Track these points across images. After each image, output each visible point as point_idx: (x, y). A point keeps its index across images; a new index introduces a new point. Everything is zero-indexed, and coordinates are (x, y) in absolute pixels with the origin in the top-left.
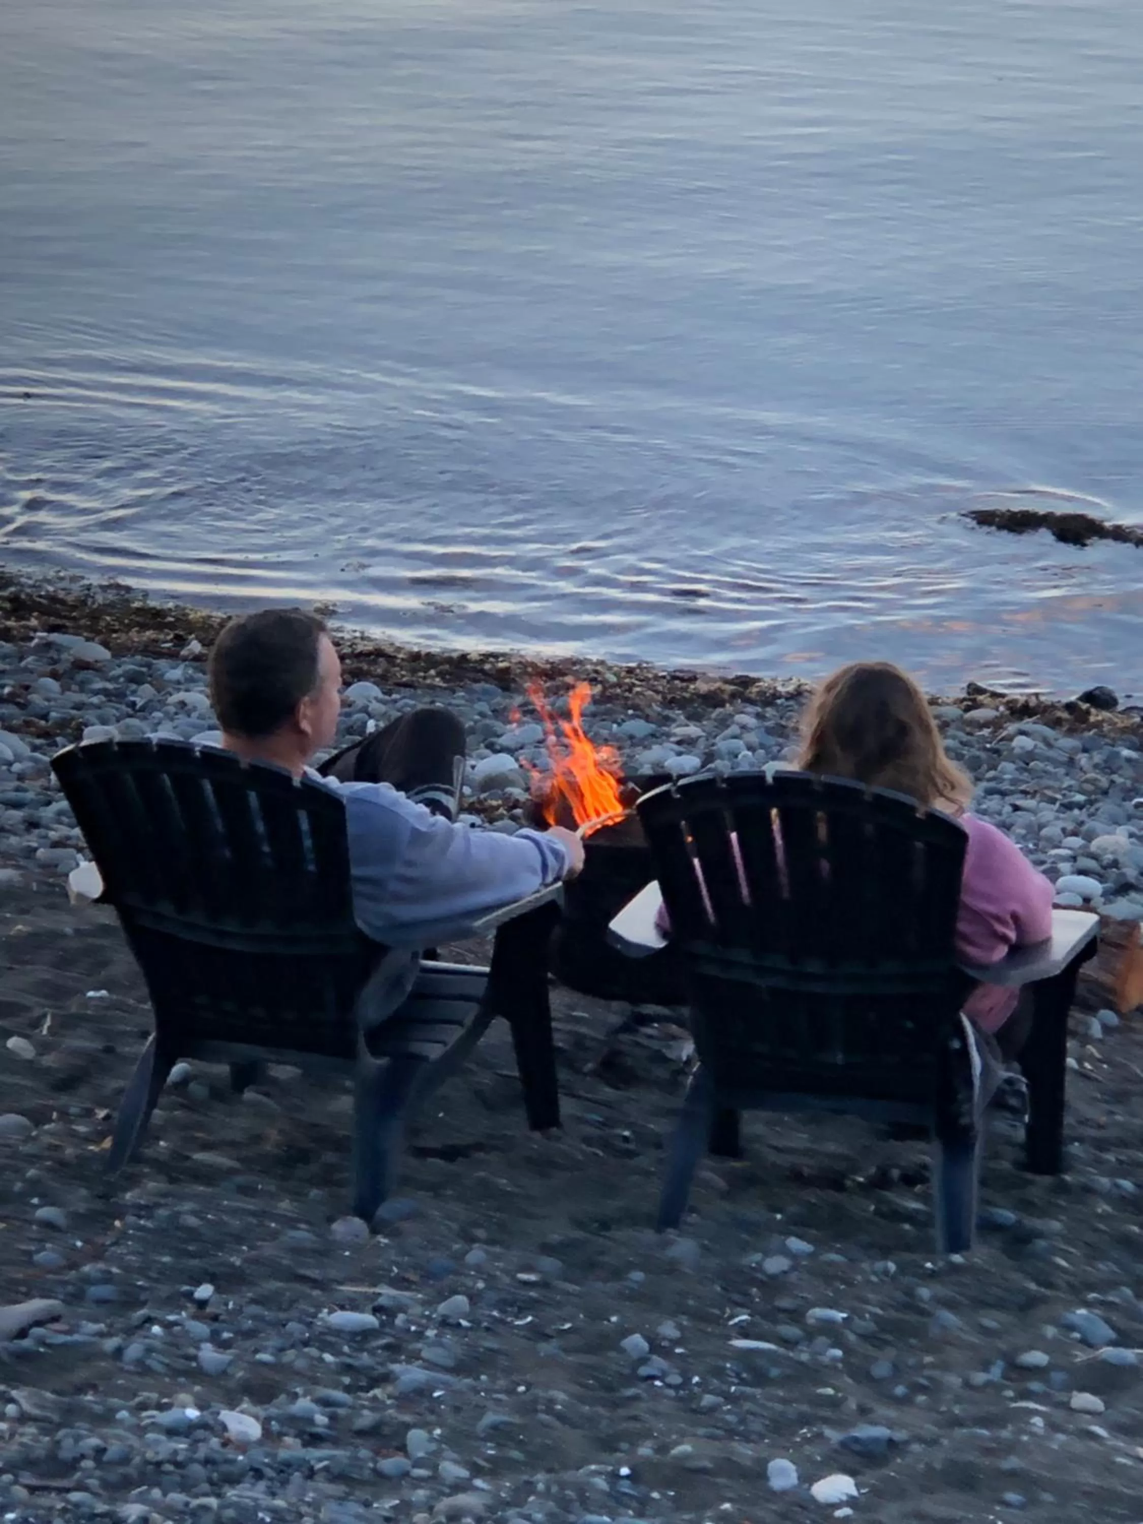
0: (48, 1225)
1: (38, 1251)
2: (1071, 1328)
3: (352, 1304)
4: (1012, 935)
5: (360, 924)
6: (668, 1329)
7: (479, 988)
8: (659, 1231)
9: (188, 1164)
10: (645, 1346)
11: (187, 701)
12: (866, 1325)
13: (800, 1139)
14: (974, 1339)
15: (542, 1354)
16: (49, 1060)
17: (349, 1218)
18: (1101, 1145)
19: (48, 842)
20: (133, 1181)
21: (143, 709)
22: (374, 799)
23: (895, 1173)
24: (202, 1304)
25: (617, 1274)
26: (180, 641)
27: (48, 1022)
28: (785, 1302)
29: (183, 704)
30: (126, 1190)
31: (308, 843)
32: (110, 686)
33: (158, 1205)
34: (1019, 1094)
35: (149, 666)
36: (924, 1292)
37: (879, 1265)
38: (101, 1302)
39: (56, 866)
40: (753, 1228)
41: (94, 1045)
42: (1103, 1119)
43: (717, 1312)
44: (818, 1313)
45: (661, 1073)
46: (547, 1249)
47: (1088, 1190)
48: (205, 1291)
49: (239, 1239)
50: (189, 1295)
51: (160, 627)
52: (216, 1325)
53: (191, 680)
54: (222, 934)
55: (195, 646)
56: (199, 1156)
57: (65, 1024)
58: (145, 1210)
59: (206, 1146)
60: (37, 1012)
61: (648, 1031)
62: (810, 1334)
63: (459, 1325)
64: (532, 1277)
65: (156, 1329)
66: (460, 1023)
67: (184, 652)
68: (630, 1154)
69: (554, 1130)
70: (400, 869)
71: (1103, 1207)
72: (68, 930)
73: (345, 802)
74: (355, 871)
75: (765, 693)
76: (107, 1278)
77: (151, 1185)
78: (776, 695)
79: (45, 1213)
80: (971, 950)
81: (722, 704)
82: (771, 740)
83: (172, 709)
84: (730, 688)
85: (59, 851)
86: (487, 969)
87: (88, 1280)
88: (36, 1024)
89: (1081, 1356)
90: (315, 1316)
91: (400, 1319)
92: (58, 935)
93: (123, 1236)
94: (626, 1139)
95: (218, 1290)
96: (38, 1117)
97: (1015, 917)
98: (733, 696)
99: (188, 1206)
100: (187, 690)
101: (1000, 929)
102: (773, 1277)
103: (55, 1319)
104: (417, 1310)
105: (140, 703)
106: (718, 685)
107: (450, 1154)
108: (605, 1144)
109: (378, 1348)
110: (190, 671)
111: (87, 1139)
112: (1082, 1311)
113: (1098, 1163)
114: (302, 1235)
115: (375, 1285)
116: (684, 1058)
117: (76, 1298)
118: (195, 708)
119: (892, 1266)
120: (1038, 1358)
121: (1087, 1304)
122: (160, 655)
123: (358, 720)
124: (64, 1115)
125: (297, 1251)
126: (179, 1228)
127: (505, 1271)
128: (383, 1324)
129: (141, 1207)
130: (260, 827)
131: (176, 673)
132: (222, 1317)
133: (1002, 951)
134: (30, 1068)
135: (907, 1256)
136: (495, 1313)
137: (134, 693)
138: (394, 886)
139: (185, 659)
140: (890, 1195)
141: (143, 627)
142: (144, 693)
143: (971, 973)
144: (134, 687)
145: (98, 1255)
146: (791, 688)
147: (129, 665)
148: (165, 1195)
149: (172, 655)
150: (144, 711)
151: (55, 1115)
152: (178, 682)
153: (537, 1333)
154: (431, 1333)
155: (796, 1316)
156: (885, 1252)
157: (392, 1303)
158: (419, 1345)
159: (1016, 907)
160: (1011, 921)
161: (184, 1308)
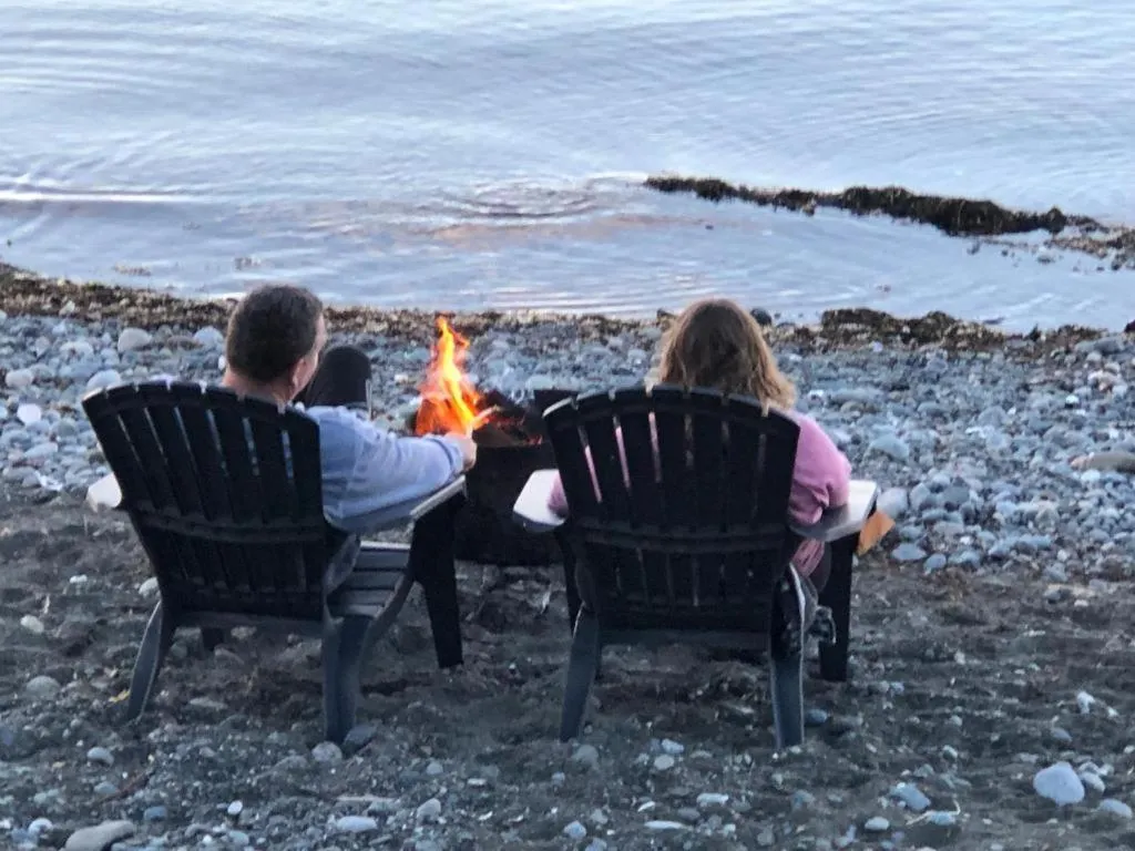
0: (100, 762)
1: (97, 783)
2: (897, 798)
3: (350, 810)
4: (826, 501)
5: (327, 517)
6: (598, 816)
7: (405, 561)
8: (565, 739)
9: (187, 708)
10: (583, 830)
11: (77, 350)
12: (744, 804)
13: (643, 664)
14: (827, 811)
15: (506, 841)
16: (57, 633)
17: (326, 743)
18: (873, 657)
19: (10, 464)
20: (152, 724)
21: (43, 356)
22: (334, 420)
23: (725, 686)
24: (236, 818)
25: (545, 775)
26: (57, 302)
27: (47, 603)
28: (678, 791)
29: (73, 352)
30: (149, 731)
31: (288, 455)
32: (13, 340)
33: (178, 743)
34: (826, 621)
35: (39, 323)
36: (779, 777)
37: (739, 759)
38: (156, 820)
39: (21, 482)
40: (634, 734)
41: (89, 619)
42: (869, 637)
43: (626, 801)
44: (706, 798)
45: (528, 619)
46: (483, 759)
47: (872, 692)
48: (235, 807)
49: (247, 765)
50: (225, 811)
51: (39, 292)
52: (252, 833)
53: (74, 332)
54: (218, 530)
55: (71, 307)
56: (195, 702)
57: (62, 604)
58: (170, 747)
59: (196, 694)
60: (38, 596)
61: (515, 587)
62: (706, 814)
63: (437, 822)
64: (481, 782)
65: (207, 839)
66: (393, 589)
67: (62, 311)
68: (521, 683)
69: (459, 667)
70: (355, 473)
71: (887, 705)
72: (45, 531)
73: (318, 423)
74: (325, 476)
75: (510, 324)
76: (158, 802)
77: (168, 727)
78: (518, 326)
79: (93, 752)
80: (799, 515)
81: (480, 333)
82: (526, 359)
83: (66, 356)
84: (485, 321)
85: (21, 470)
86: (408, 547)
87: (142, 804)
88: (39, 605)
89: (911, 820)
90: (325, 821)
91: (391, 819)
92: (36, 536)
93: (157, 769)
94: (513, 671)
95: (246, 806)
96: (63, 678)
97: (829, 488)
98: (487, 327)
99: (202, 741)
100: (73, 340)
101: (819, 497)
102: (664, 772)
103: (129, 836)
104: (402, 813)
105: (40, 353)
106: (472, 320)
107: (387, 689)
108: (499, 675)
109: (381, 844)
110: (71, 326)
111: (106, 694)
112: (902, 785)
113: (872, 670)
114: (295, 758)
115: (362, 795)
116: (544, 606)
117: (137, 816)
118: (83, 354)
119: (748, 759)
120: (880, 823)
121: (904, 780)
122: (44, 314)
123: (210, 359)
124: (82, 675)
125: (295, 771)
126: (201, 758)
127: (459, 779)
128: (379, 824)
129: (164, 745)
130: (251, 445)
131: (61, 327)
132: (255, 827)
133: (818, 515)
134: (45, 640)
135: (758, 750)
136: (463, 812)
137: (32, 344)
138: (350, 486)
139: (64, 316)
140: (728, 704)
141: (25, 293)
142: (41, 345)
143: (799, 532)
144: (30, 339)
145: (144, 784)
146: (529, 320)
147: (24, 323)
148: (179, 734)
149: (54, 314)
150: (44, 357)
151: (75, 676)
152: (64, 335)
153: (499, 825)
154: (419, 830)
155: (689, 801)
156: (738, 748)
157: (381, 808)
158: (412, 840)
159: (830, 480)
160: (826, 492)
161: (221, 821)
